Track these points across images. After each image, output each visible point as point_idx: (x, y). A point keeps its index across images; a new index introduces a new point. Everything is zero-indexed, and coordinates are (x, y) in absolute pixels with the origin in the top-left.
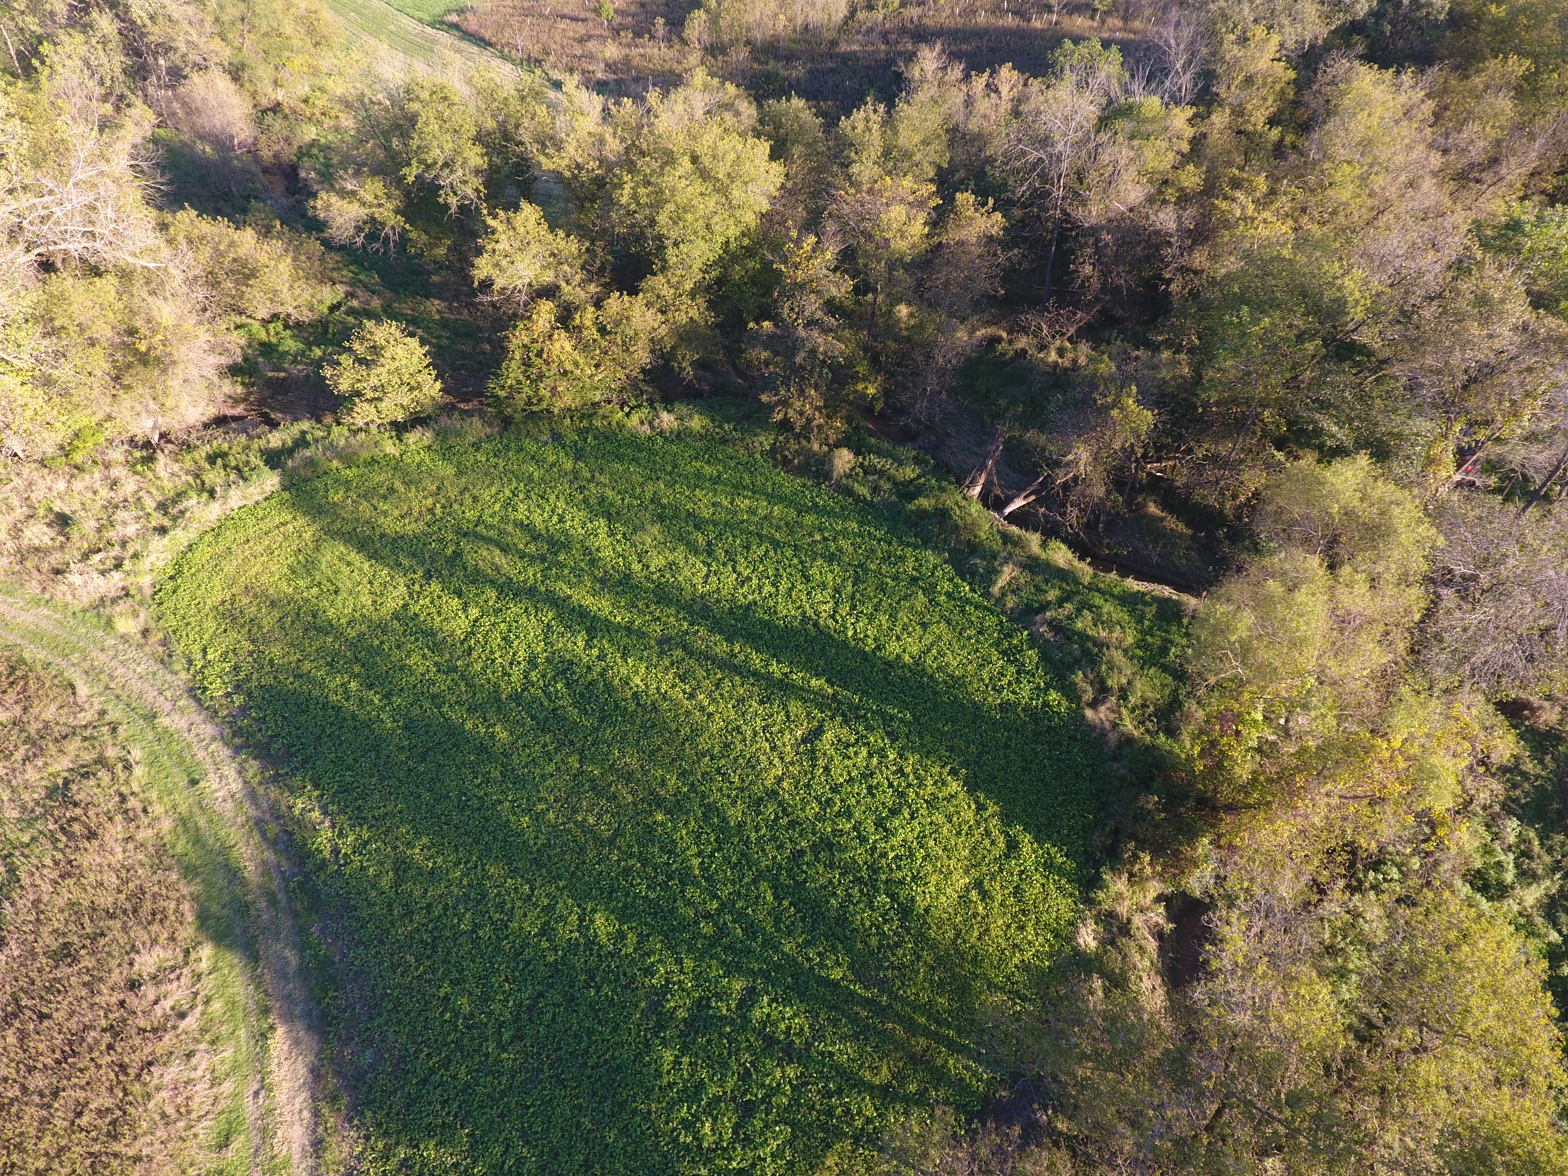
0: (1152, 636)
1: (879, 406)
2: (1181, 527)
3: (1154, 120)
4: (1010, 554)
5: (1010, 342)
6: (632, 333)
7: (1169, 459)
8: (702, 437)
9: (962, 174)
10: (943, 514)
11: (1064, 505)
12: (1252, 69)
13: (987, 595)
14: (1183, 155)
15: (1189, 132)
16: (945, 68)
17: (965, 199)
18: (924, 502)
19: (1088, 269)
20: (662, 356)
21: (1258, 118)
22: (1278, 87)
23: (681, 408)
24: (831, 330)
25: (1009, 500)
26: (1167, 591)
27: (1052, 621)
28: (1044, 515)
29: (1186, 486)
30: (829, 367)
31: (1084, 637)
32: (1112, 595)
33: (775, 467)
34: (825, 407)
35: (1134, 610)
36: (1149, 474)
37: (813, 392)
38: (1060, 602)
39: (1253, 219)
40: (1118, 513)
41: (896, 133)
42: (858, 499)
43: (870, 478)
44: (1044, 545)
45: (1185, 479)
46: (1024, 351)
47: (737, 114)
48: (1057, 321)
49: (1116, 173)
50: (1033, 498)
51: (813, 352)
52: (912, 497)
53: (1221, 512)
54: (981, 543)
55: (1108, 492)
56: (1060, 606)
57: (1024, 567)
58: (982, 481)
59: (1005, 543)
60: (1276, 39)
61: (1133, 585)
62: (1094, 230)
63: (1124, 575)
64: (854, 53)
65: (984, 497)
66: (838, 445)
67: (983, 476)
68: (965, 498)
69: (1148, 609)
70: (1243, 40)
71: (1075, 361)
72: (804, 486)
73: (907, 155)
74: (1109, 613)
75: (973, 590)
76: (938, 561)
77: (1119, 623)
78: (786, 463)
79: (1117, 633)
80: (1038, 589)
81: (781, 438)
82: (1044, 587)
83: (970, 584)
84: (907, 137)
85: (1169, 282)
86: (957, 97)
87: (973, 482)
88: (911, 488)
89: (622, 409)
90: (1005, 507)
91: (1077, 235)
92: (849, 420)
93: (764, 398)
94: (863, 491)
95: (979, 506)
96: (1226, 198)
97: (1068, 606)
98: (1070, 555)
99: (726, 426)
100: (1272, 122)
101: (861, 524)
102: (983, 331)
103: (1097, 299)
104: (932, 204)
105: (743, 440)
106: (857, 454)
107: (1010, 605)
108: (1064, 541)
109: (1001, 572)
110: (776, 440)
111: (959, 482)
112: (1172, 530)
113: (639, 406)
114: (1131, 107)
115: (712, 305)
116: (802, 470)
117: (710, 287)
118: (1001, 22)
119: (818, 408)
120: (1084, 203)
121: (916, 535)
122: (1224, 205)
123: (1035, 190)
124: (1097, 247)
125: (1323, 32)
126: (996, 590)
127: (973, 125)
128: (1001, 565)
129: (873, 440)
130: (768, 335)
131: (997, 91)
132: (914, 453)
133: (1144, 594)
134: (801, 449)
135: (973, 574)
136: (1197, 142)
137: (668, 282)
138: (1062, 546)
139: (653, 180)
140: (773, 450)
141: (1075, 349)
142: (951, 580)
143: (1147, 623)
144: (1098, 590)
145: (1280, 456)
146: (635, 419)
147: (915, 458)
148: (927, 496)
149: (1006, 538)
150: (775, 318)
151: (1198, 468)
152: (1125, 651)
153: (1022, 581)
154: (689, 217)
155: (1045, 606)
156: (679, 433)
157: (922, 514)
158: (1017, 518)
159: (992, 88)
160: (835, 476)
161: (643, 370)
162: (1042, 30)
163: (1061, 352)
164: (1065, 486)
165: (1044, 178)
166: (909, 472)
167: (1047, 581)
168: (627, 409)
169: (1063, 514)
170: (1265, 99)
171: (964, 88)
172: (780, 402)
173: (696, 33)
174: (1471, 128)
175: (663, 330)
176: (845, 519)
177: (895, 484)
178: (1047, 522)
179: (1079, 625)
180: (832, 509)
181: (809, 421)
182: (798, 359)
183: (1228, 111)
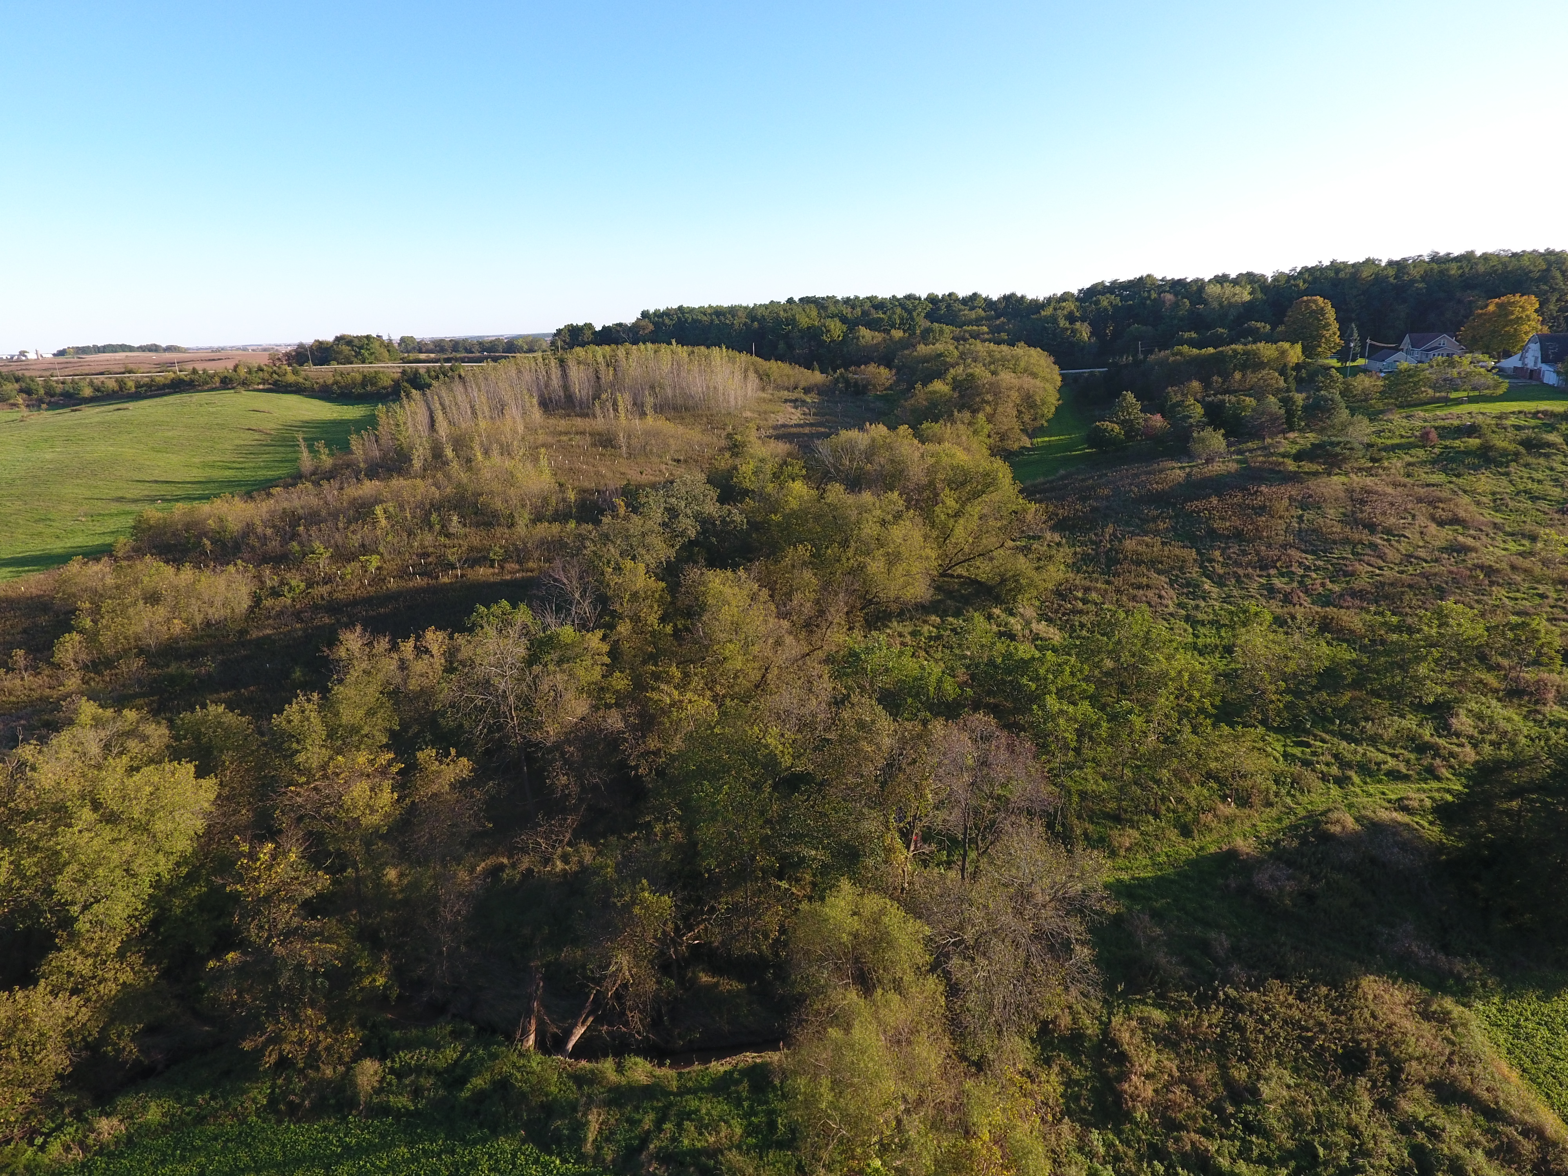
0: (756, 1115)
1: (396, 991)
2: (736, 986)
3: (573, 644)
4: (589, 1096)
5: (514, 866)
6: (35, 1036)
7: (699, 923)
8: (165, 1128)
9: (415, 728)
10: (503, 1085)
11: (623, 1013)
12: (634, 589)
13: (581, 1158)
14: (607, 665)
15: (605, 648)
16: (371, 643)
17: (426, 755)
18: (478, 1082)
19: (564, 780)
20: (87, 1046)
21: (653, 619)
22: (657, 596)
23: (129, 1102)
24: (316, 934)
25: (568, 1033)
26: (750, 1058)
27: (658, 1153)
28: (608, 1033)
29: (723, 943)
30: (325, 975)
31: (695, 1153)
32: (704, 1090)
33: (280, 1122)
34: (330, 1021)
35: (729, 1095)
36: (689, 946)
37: (309, 1012)
38: (659, 1124)
39: (681, 702)
40: (676, 998)
41: (337, 714)
42: (398, 1114)
43: (407, 1081)
44: (620, 1069)
45: (720, 938)
46: (530, 871)
47: (144, 738)
48: (552, 832)
49: (558, 695)
50: (591, 1019)
51: (300, 967)
52: (462, 1081)
53: (761, 955)
54: (555, 1100)
55: (659, 982)
56: (660, 1130)
57: (609, 1104)
58: (533, 1028)
59: (580, 1087)
60: (642, 567)
61: (719, 1067)
62: (557, 746)
63: (706, 1061)
64: (269, 636)
65: (542, 1045)
66: (357, 1057)
67: (533, 1022)
68: (521, 1055)
69: (740, 1088)
70: (618, 569)
71: (580, 862)
72: (325, 1129)
73: (354, 730)
74: (708, 1113)
75: (564, 1161)
76: (515, 1145)
77: (721, 1119)
78: (293, 1110)
79: (724, 1131)
80: (633, 1123)
81: (280, 1082)
82: (637, 1117)
83: (559, 1155)
84: (349, 715)
85: (636, 767)
86: (390, 665)
87: (525, 1034)
88: (459, 1071)
89: (31, 1143)
90: (566, 1043)
91: (543, 754)
92: (362, 1023)
93: (247, 1045)
94: (402, 1101)
95: (539, 1057)
96: (653, 689)
97: (667, 1126)
98: (649, 1066)
99: (199, 1099)
100: (663, 619)
101: (411, 1144)
102: (483, 865)
103: (581, 800)
104: (394, 770)
105: (226, 1107)
106: (382, 1059)
107: (609, 1158)
108: (637, 1054)
109: (588, 1122)
110: (273, 1087)
111: (510, 1038)
112: (729, 991)
113: (59, 1128)
114: (550, 638)
115: (149, 958)
116: (318, 1111)
117: (143, 936)
118: (411, 584)
119: (322, 1028)
120: (539, 726)
121: (481, 1126)
122: (655, 696)
123: (490, 727)
124: (565, 759)
125: (672, 553)
126: (588, 1148)
127: (413, 685)
128: (585, 1114)
129: (397, 1033)
130: (236, 968)
131: (427, 651)
132: (449, 1028)
133: (731, 1073)
134: (311, 1083)
135: (559, 1142)
136: (614, 653)
137: (83, 952)
138: (638, 1060)
139: (41, 844)
140: (273, 1101)
141: (577, 851)
142: (536, 1161)
143: (746, 1104)
144: (689, 1091)
145: (784, 884)
146: (55, 1149)
147: (452, 1032)
148: (480, 1073)
149: (580, 1080)
150: (242, 945)
151: (727, 923)
152: (739, 1147)
153: (612, 1121)
154: (100, 871)
155: (645, 1140)
156: (130, 1138)
157: (480, 1096)
158: (583, 1050)
159: (422, 651)
160: (362, 1099)
161: (59, 1077)
162: (451, 583)
163: (565, 858)
164: (618, 996)
165: (496, 714)
166: (451, 1054)
167: (636, 1109)
168: (39, 1141)
169: (626, 1024)
170: (651, 607)
171: (395, 656)
172: (270, 1041)
173: (71, 655)
174: (797, 598)
175: (85, 1014)
176: (388, 1147)
177: (438, 1074)
178: (613, 1038)
179: (686, 1142)
180: (370, 1143)
181: (313, 1047)
182: (282, 982)
183: (628, 621)
